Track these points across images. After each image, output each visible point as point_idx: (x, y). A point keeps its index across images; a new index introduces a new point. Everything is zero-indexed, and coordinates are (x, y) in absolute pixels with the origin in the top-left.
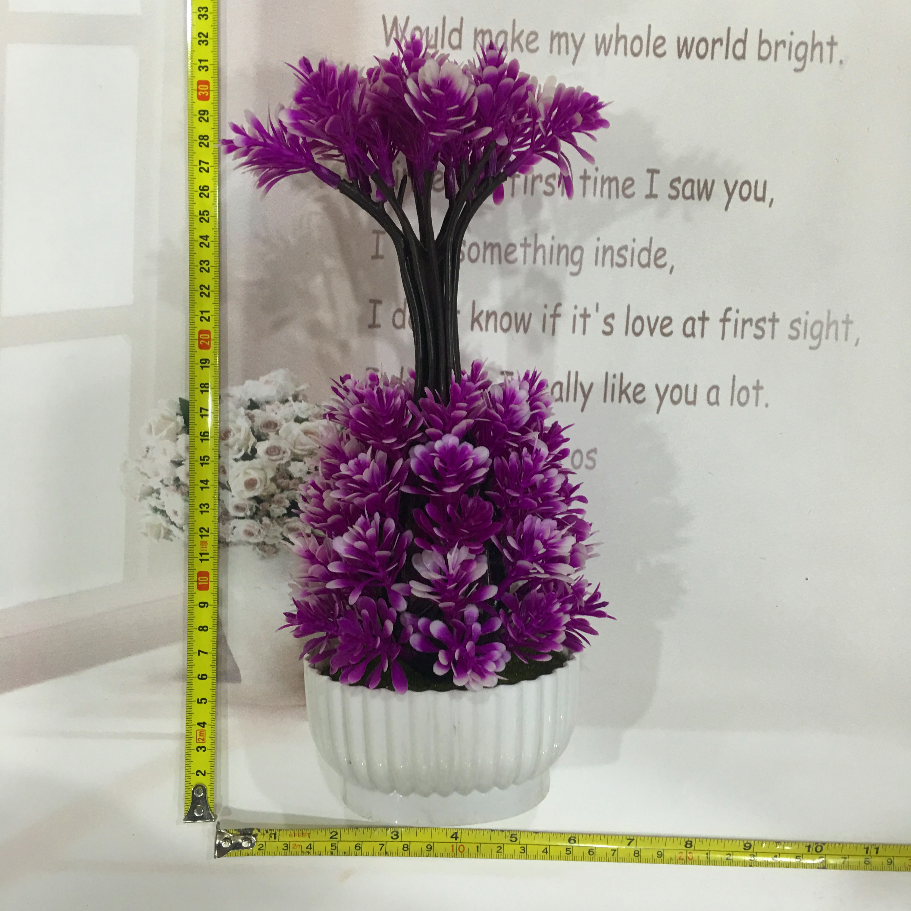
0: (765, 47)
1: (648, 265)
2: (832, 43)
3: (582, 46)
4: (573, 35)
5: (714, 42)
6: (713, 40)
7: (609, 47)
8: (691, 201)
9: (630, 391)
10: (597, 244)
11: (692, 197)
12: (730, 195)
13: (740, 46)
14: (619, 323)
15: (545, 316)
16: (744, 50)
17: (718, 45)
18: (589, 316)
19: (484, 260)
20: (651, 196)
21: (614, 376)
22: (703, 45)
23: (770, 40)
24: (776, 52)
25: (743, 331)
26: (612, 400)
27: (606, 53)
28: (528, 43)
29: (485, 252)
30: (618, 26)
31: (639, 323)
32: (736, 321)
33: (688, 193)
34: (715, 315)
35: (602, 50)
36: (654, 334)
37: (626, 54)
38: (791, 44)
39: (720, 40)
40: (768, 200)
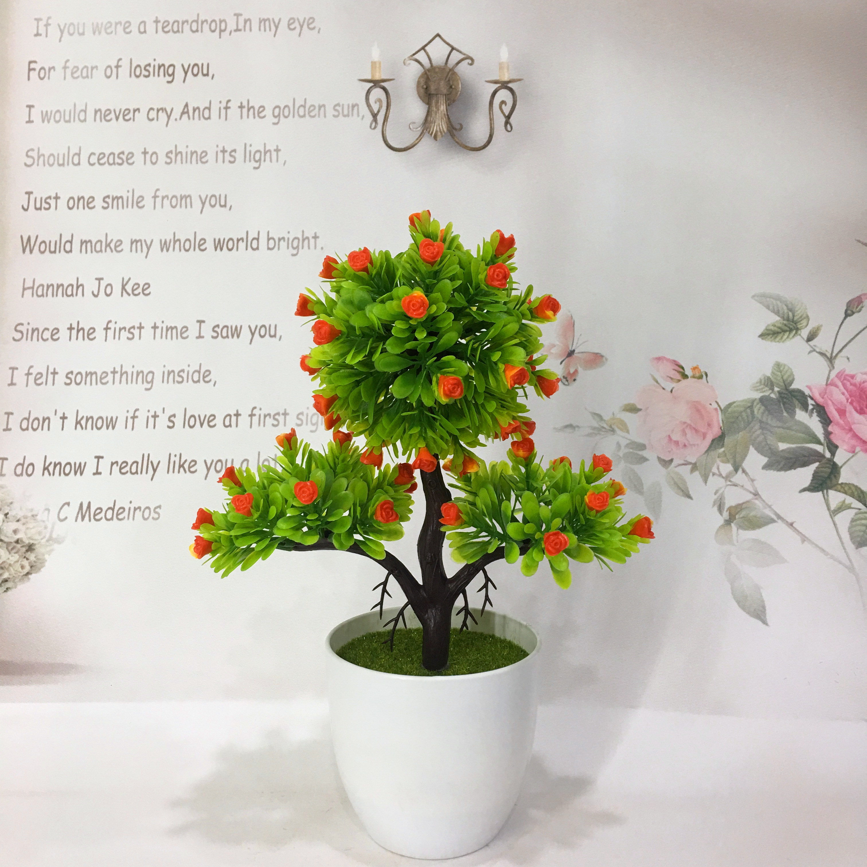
0: (271, 242)
1: (198, 381)
2: (315, 237)
3: (152, 247)
4: (145, 241)
5: (238, 240)
6: (238, 239)
7: (169, 246)
8: (226, 339)
9: (186, 466)
10: (163, 369)
11: (227, 337)
12: (253, 334)
13: (255, 242)
14: (179, 421)
15: (127, 418)
16: (258, 244)
17: (241, 242)
18: (158, 416)
19: (86, 384)
20: (200, 337)
21: (175, 456)
22: (231, 243)
23: (275, 237)
24: (279, 245)
25: (264, 422)
26: (174, 472)
27: (168, 250)
28: (116, 247)
29: (86, 378)
30: (174, 234)
31: (192, 419)
32: (260, 415)
33: (224, 334)
34: (245, 412)
35: (165, 249)
36: (203, 426)
37: (180, 250)
38: (288, 239)
39: (242, 239)
40: (278, 336)
